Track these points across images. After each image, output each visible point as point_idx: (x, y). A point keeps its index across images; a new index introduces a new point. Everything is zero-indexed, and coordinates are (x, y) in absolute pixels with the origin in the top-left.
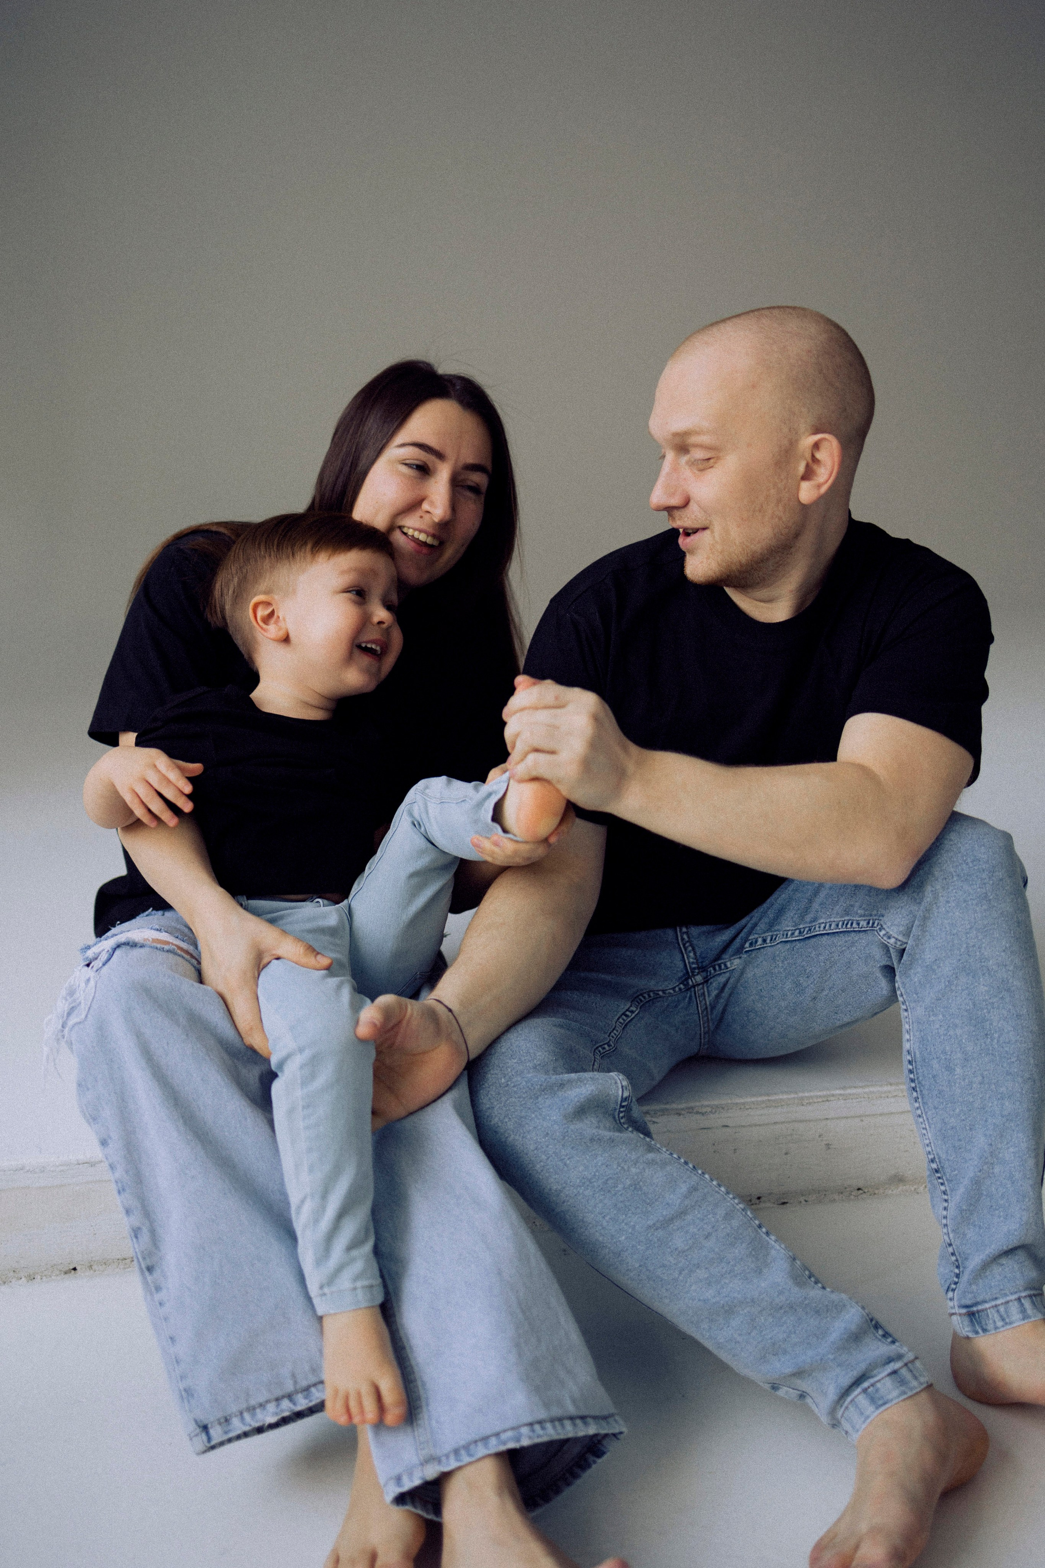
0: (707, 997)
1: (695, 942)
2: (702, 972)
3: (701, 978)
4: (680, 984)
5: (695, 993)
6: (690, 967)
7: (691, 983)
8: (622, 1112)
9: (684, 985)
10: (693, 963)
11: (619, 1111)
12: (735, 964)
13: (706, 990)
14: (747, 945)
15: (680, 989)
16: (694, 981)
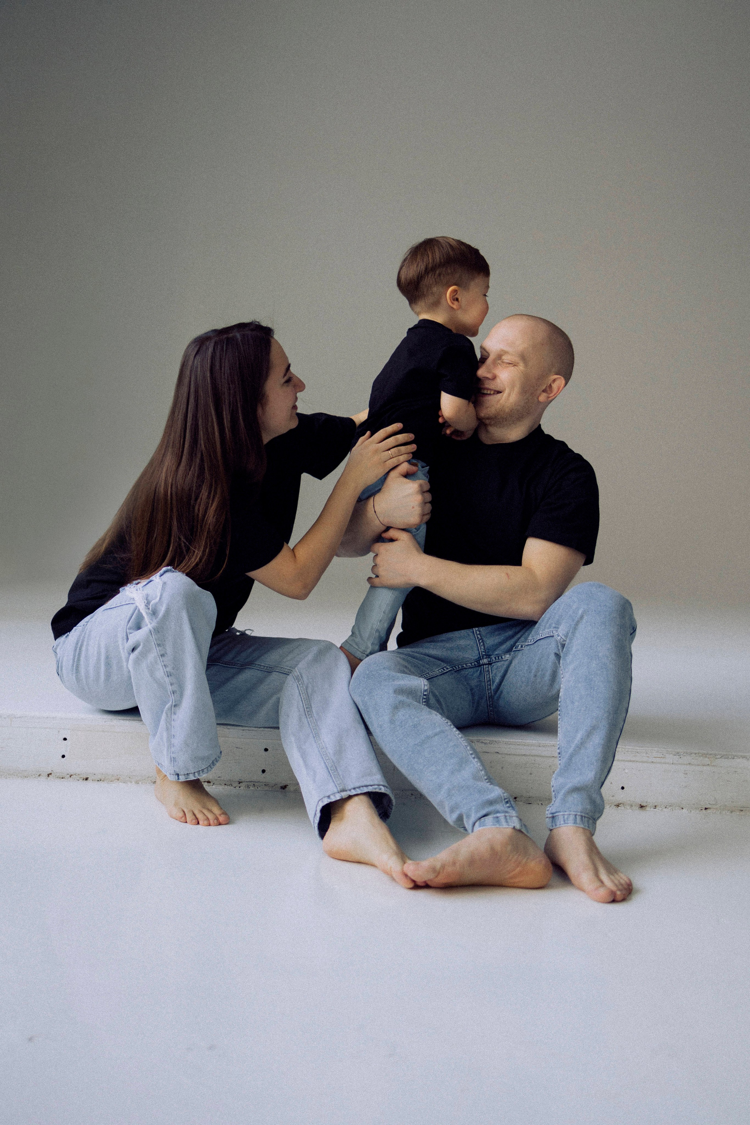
0: (490, 673)
1: (484, 639)
2: (488, 658)
3: (487, 661)
4: (475, 662)
5: (484, 669)
6: (482, 654)
7: (481, 663)
8: (425, 699)
9: (477, 662)
10: (483, 652)
11: (423, 698)
12: (507, 657)
13: (490, 669)
14: (514, 648)
15: (475, 664)
16: (483, 662)
